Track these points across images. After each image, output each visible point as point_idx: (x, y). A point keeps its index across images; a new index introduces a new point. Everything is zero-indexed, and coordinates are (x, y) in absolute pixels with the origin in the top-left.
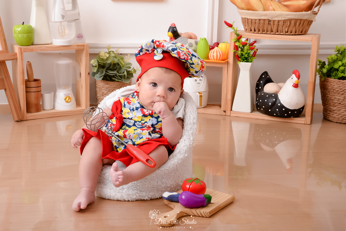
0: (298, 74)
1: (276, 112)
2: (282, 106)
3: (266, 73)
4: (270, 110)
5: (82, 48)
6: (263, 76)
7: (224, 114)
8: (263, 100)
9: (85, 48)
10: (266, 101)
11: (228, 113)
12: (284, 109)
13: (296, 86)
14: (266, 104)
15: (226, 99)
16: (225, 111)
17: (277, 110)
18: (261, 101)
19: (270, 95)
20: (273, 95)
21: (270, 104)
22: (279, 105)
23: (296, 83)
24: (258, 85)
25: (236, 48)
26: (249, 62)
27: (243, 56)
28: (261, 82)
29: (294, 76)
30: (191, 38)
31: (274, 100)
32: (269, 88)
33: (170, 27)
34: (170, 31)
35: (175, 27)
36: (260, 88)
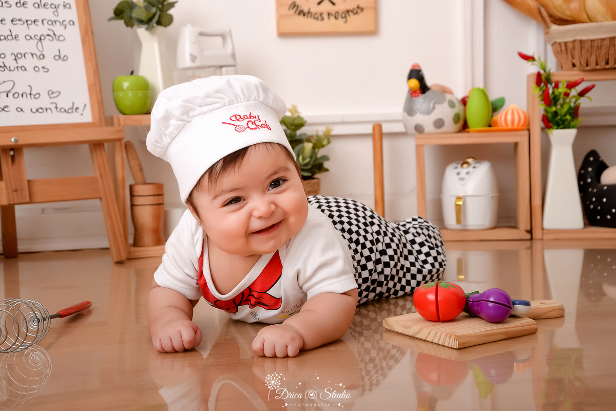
34: (414, 75)
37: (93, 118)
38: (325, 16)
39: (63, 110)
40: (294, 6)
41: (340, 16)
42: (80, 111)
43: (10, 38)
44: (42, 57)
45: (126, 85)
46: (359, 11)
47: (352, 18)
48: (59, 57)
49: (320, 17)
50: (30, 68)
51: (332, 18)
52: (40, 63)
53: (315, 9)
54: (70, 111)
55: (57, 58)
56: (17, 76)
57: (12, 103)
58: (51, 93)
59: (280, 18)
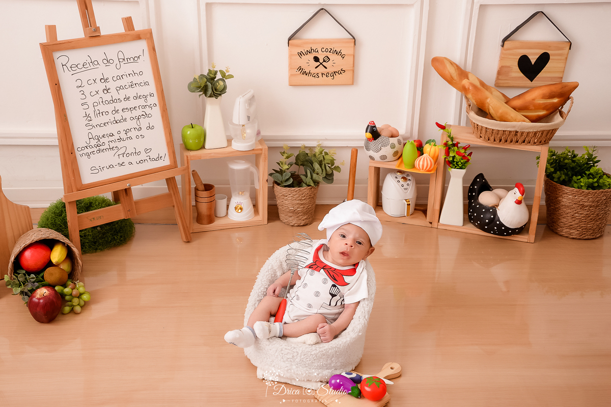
0: (522, 189)
1: (494, 230)
2: (502, 225)
3: (481, 176)
4: (486, 227)
5: (260, 152)
6: (478, 180)
7: (430, 225)
8: (479, 215)
9: (263, 152)
10: (482, 216)
11: (435, 225)
12: (503, 228)
13: (519, 202)
14: (482, 220)
15: (433, 210)
16: (431, 223)
17: (495, 228)
18: (475, 214)
19: (488, 209)
20: (491, 210)
21: (487, 221)
22: (498, 223)
23: (520, 200)
24: (471, 190)
25: (447, 153)
26: (462, 169)
27: (455, 163)
28: (476, 187)
29: (516, 190)
30: (392, 137)
31: (492, 217)
32: (486, 198)
33: (368, 126)
34: (368, 130)
35: (375, 127)
36: (474, 194)
37: (171, 163)
38: (320, 75)
39: (153, 160)
40: (300, 69)
41: (329, 75)
42: (163, 158)
43: (122, 121)
44: (140, 129)
45: (189, 133)
46: (342, 72)
47: (337, 76)
48: (150, 128)
49: (316, 76)
50: (134, 137)
51: (325, 76)
52: (139, 133)
53: (314, 71)
54: (157, 159)
55: (148, 128)
56: (127, 143)
57: (126, 160)
58: (146, 150)
59: (291, 76)
